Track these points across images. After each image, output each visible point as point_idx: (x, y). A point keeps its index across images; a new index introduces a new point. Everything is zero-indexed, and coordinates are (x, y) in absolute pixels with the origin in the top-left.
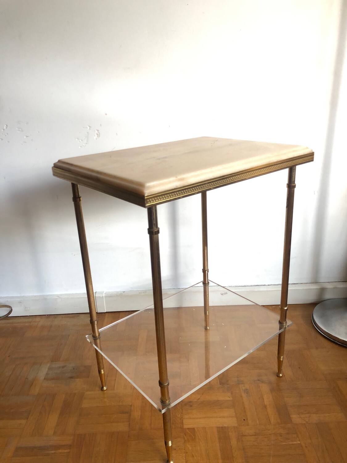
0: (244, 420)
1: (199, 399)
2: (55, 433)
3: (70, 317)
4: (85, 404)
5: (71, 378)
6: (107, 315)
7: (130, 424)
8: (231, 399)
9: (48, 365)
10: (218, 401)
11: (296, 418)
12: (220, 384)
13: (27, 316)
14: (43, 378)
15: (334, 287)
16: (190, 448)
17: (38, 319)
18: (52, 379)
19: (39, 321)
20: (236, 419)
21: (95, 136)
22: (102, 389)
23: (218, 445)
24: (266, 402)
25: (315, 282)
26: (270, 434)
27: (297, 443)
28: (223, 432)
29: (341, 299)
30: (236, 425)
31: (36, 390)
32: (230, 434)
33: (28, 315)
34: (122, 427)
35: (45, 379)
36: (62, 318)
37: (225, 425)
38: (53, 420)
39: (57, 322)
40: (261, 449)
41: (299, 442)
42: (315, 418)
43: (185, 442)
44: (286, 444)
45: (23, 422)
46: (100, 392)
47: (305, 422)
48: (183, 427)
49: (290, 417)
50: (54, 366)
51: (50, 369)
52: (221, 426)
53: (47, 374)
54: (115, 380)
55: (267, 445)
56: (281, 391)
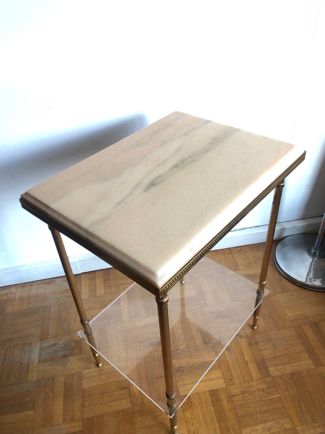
0: (231, 379)
1: (188, 363)
2: (64, 420)
3: (46, 283)
4: (86, 385)
5: (65, 356)
6: (83, 276)
7: (131, 401)
9: (39, 344)
10: (205, 362)
11: (273, 371)
12: (204, 344)
14: (37, 360)
15: (293, 226)
16: (189, 417)
17: (13, 290)
18: (47, 360)
19: (16, 293)
20: (223, 379)
22: (98, 365)
23: (212, 408)
24: (247, 358)
26: (254, 391)
27: (277, 396)
28: (214, 394)
30: (224, 386)
32: (221, 395)
34: (125, 404)
35: (39, 362)
36: (38, 285)
37: (215, 388)
38: (59, 406)
39: (34, 291)
40: (249, 407)
41: (279, 395)
42: (289, 369)
43: (183, 411)
44: (269, 398)
45: (31, 412)
46: (97, 369)
47: (281, 374)
48: (179, 395)
49: (269, 371)
50: (44, 345)
51: (41, 349)
52: (212, 389)
53: (40, 355)
55: (253, 403)
56: (258, 344)
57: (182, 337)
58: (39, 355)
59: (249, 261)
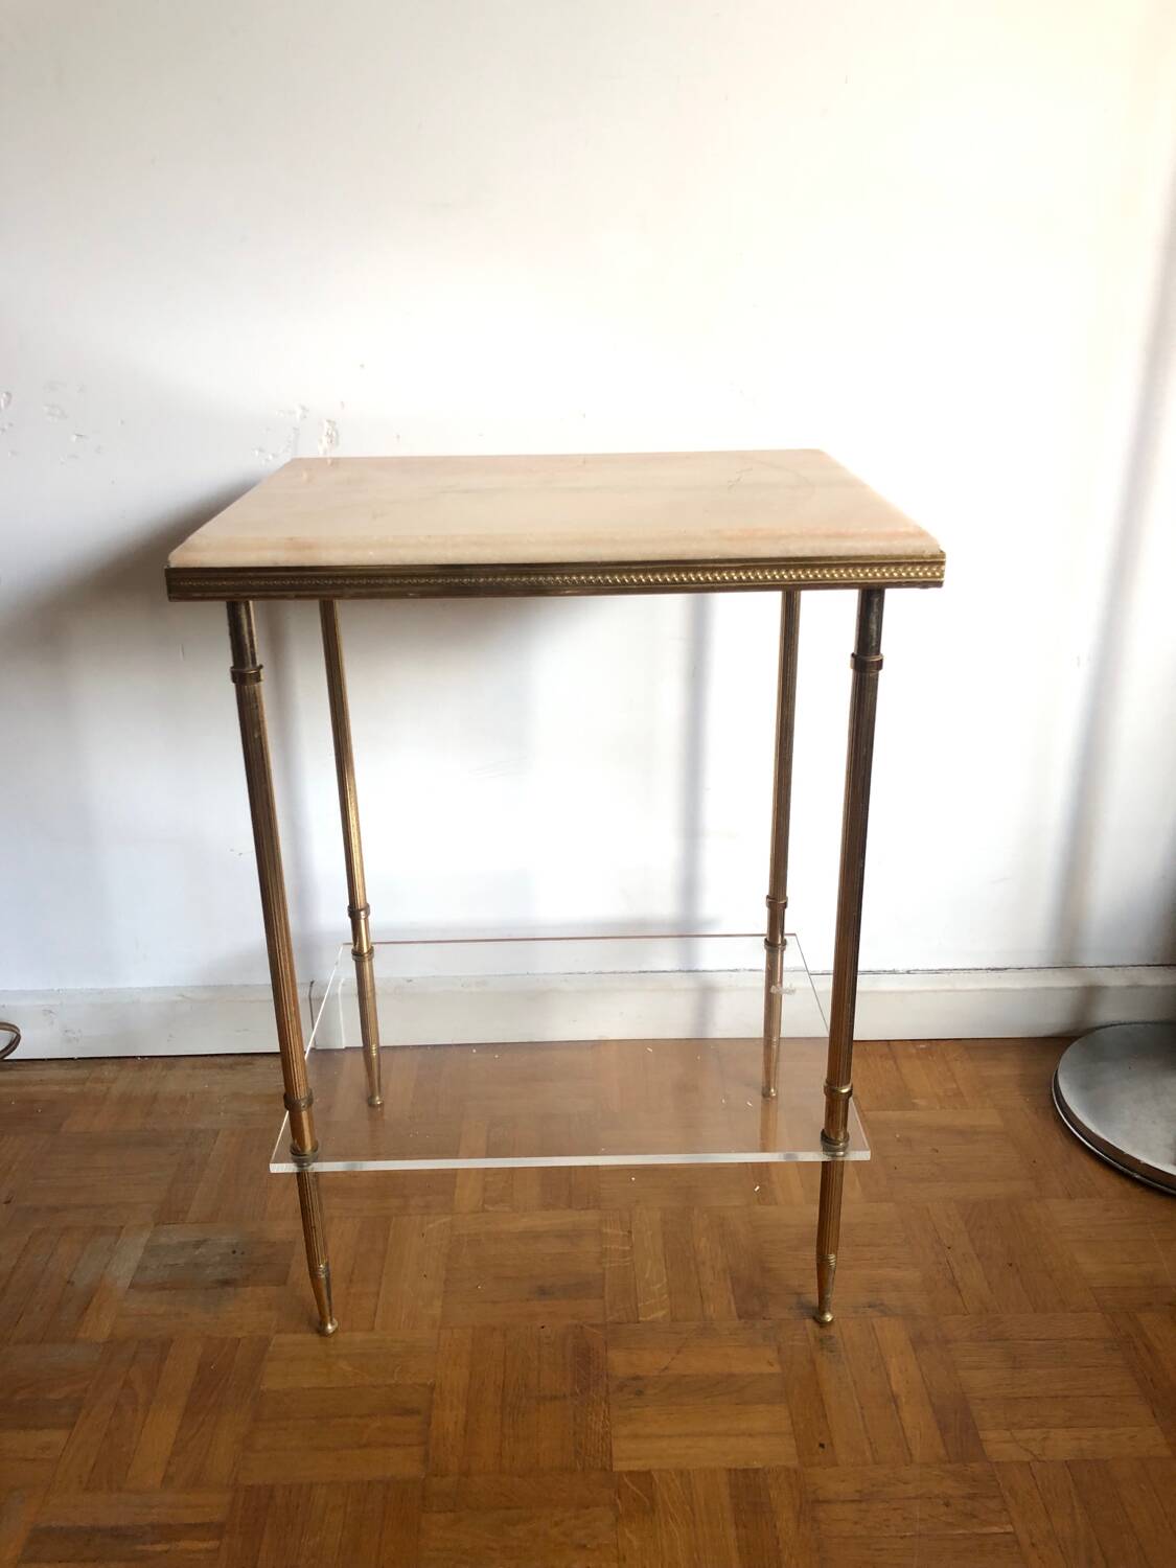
0: (822, 1446)
1: (666, 1368)
2: (167, 1480)
3: (221, 1067)
4: (273, 1380)
5: (226, 1283)
6: (348, 1055)
7: (427, 1454)
8: (776, 1369)
9: (146, 1236)
10: (731, 1375)
11: (999, 1443)
12: (740, 1317)
13: (72, 1059)
14: (124, 1282)
15: (1128, 984)
16: (636, 1543)
17: (108, 1071)
18: (161, 1287)
19: (114, 1080)
20: (793, 1442)
21: (321, 441)
23: (731, 1532)
24: (898, 1384)
25: (1066, 962)
26: (909, 1498)
27: (1002, 1531)
28: (747, 1487)
29: (1155, 1023)
30: (794, 1463)
31: (101, 1326)
32: (773, 1493)
33: (76, 1056)
34: (401, 1464)
35: (132, 1286)
36: (194, 1068)
37: (757, 1465)
38: (160, 1432)
39: (173, 1083)
40: (877, 1550)
41: (1009, 1528)
42: (1063, 1444)
43: (617, 1520)
44: (966, 1532)
45: (58, 1437)
47: (1027, 1458)
48: (611, 1466)
49: (981, 1441)
50: (163, 1240)
51: (151, 1250)
52: (741, 1465)
53: (141, 1268)
54: (378, 1294)
55: (902, 1538)
56: (950, 1346)
57: (659, 1286)
58: (139, 1267)
59: (955, 1086)
